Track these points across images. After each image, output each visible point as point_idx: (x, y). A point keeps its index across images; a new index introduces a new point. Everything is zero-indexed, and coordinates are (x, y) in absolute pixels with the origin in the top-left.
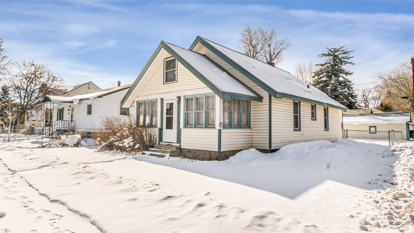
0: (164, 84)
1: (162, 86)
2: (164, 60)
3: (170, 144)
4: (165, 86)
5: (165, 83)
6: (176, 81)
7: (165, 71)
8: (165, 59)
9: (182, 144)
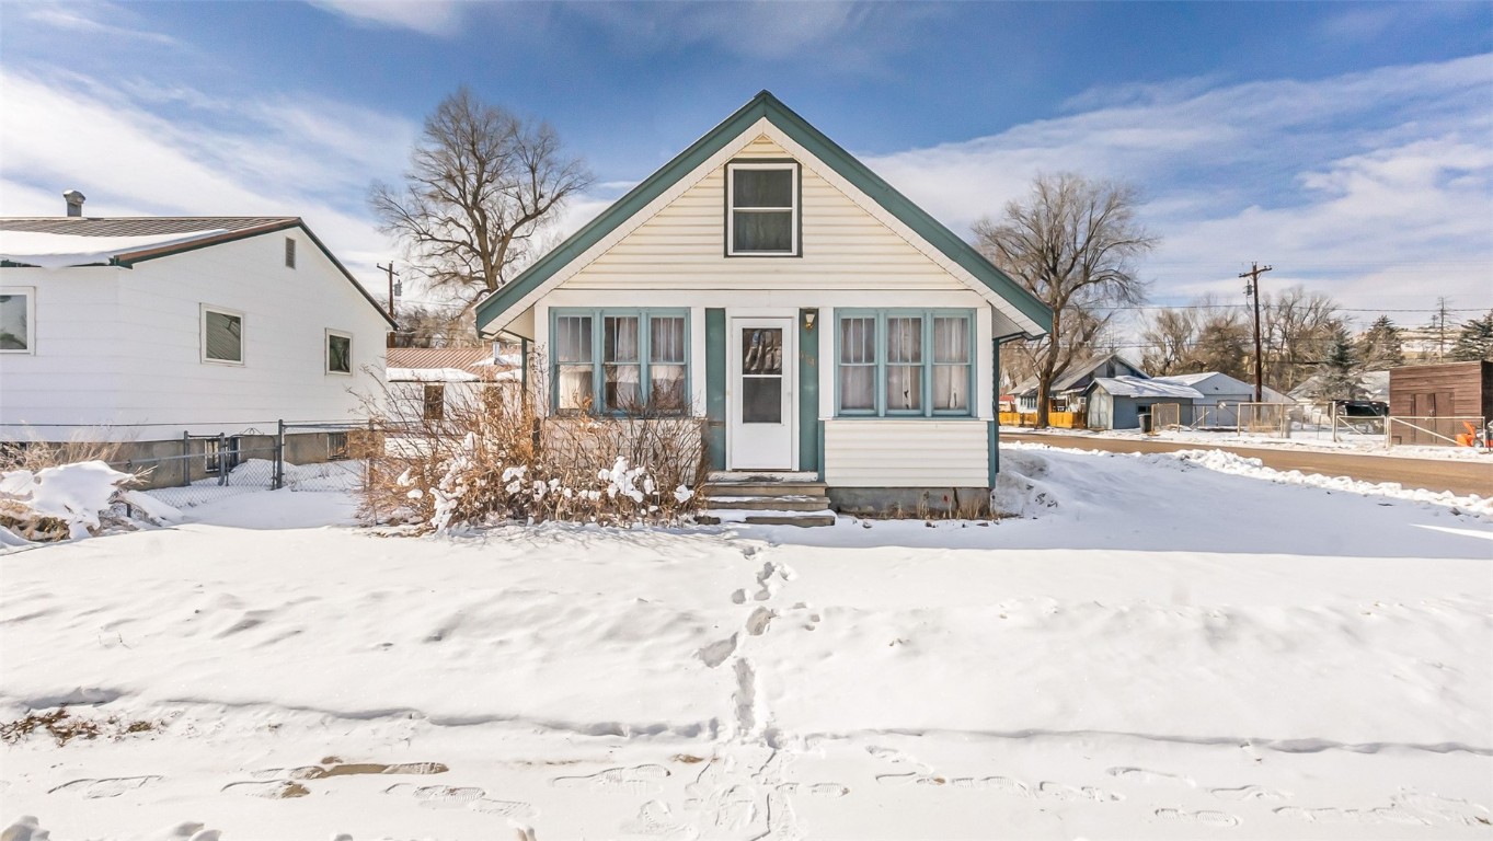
0: (726, 255)
1: (721, 264)
2: (726, 166)
3: (766, 475)
4: (732, 263)
5: (730, 252)
6: (795, 252)
7: (731, 208)
8: (734, 161)
9: (828, 474)
